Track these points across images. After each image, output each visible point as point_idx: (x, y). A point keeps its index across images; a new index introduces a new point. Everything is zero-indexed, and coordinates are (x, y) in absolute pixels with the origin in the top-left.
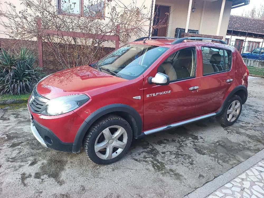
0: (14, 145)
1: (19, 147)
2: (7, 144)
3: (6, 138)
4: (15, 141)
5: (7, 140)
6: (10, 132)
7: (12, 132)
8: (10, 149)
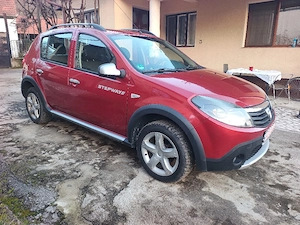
0: (284, 188)
1: (277, 182)
2: (292, 195)
3: (289, 206)
4: (278, 193)
5: (290, 201)
6: (279, 214)
7: (274, 213)
8: (289, 185)
